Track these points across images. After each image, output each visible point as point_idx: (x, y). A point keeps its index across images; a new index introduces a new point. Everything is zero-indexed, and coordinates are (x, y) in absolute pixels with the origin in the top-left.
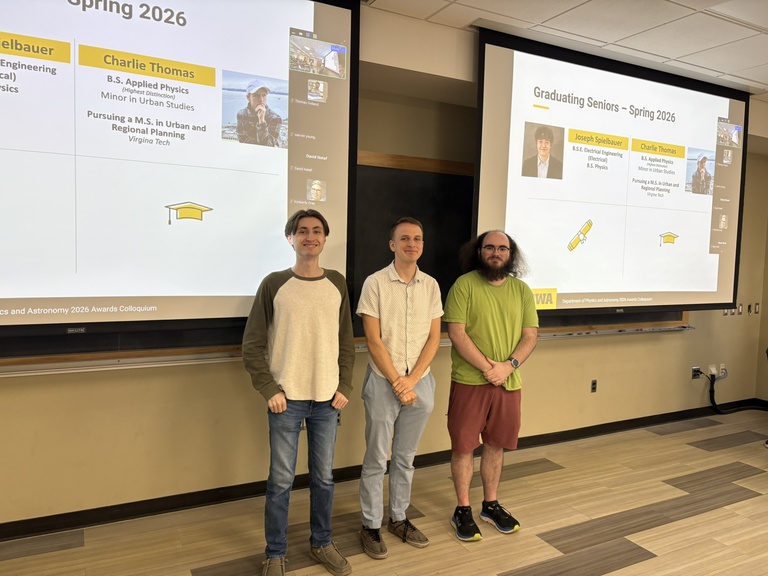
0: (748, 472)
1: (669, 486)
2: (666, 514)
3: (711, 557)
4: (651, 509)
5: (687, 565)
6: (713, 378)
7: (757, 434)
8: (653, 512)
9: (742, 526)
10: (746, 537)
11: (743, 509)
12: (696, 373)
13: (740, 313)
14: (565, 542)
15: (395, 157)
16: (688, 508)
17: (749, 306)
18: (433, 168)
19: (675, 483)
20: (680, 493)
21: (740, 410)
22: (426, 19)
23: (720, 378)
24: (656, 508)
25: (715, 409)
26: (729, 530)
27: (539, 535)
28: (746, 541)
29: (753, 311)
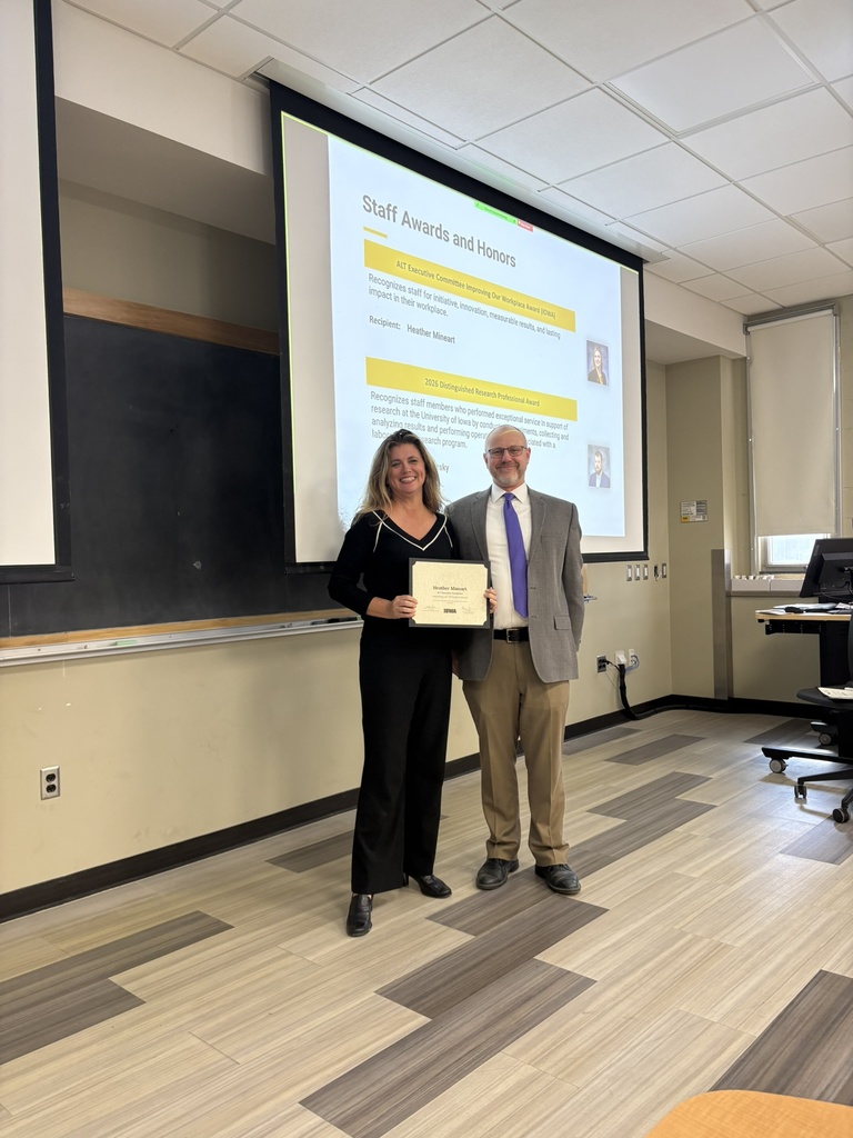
0: (691, 781)
1: (598, 816)
2: (603, 852)
3: (680, 897)
4: (583, 848)
5: (653, 914)
6: (622, 669)
7: (684, 737)
8: (586, 852)
9: (705, 849)
10: (716, 862)
11: (698, 827)
12: (602, 664)
13: (646, 578)
14: (473, 918)
15: (132, 307)
16: (630, 839)
17: (656, 568)
18: (201, 332)
19: (605, 810)
20: (613, 822)
21: (657, 712)
22: (176, 49)
23: (631, 668)
24: (588, 847)
25: (628, 713)
26: (691, 857)
27: (431, 918)
28: (716, 867)
29: (660, 574)
